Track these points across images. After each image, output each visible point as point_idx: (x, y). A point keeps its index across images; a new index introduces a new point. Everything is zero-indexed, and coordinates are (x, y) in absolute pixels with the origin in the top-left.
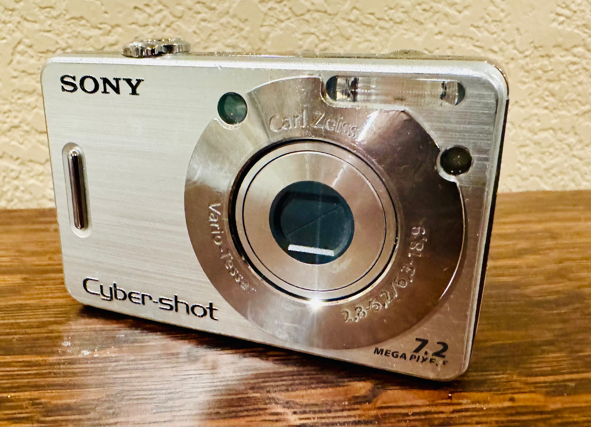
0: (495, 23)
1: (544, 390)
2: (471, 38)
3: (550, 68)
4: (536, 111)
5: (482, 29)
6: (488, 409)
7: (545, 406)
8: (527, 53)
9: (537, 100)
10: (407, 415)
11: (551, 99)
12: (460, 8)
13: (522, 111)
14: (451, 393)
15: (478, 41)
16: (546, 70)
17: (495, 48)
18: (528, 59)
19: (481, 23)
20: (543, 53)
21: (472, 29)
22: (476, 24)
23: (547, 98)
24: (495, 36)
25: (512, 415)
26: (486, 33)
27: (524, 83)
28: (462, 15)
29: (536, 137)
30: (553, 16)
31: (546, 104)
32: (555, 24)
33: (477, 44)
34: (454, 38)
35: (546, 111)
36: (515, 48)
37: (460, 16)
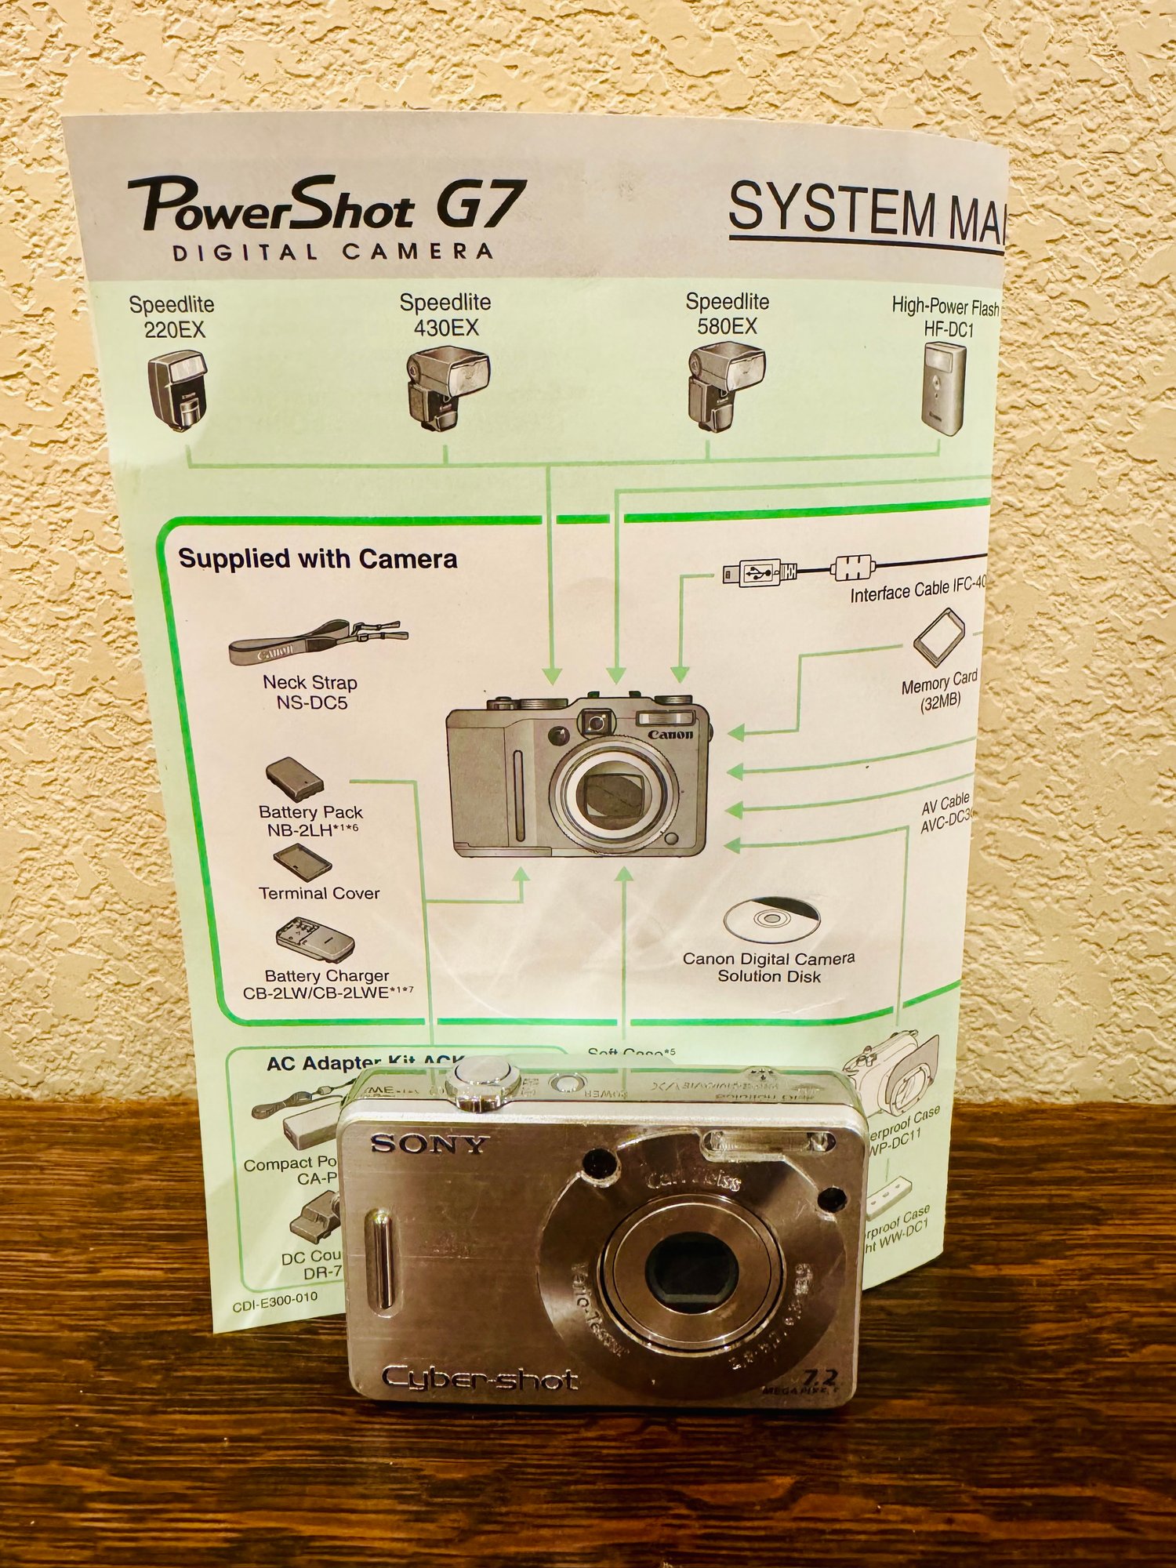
0: (1060, 799)
1: (992, 1509)
2: (1023, 821)
3: (1155, 864)
4: (1136, 928)
5: (1041, 808)
6: (918, 1533)
7: (986, 1534)
8: (1115, 842)
9: (1137, 911)
10: (823, 1532)
11: (1162, 910)
12: (1004, 780)
13: (1114, 926)
14: (880, 1504)
15: (1034, 825)
16: (1149, 867)
17: (1063, 834)
18: (1118, 851)
19: (1038, 799)
20: (1142, 843)
21: (1024, 807)
22: (1029, 801)
23: (1154, 909)
24: (1062, 817)
25: (943, 1544)
26: (1048, 814)
27: (1115, 885)
28: (1006, 788)
29: (1140, 967)
30: (1155, 788)
31: (1153, 917)
32: (1158, 801)
33: (1033, 828)
34: (996, 820)
35: (1155, 928)
36: (1095, 835)
37: (1005, 790)
